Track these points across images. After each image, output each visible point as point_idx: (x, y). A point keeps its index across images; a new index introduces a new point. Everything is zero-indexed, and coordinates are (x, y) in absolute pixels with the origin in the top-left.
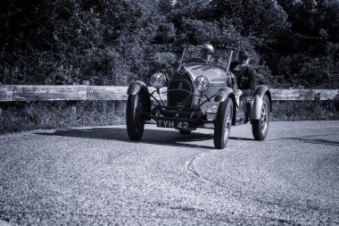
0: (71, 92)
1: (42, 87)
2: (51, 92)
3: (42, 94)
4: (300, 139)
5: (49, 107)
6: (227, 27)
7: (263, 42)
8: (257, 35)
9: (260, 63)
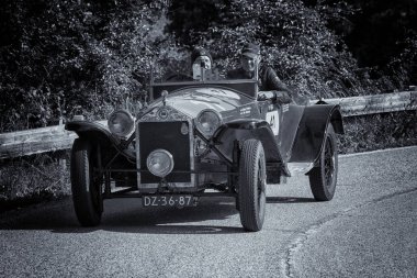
0: (57, 136)
1: (13, 134)
2: (28, 140)
3: (15, 146)
5: (26, 166)
7: (341, 14)
8: (330, 3)
9: (339, 48)
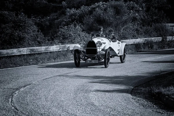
4: (63, 76)
6: (20, 14)
7: (39, 21)
8: (35, 17)
